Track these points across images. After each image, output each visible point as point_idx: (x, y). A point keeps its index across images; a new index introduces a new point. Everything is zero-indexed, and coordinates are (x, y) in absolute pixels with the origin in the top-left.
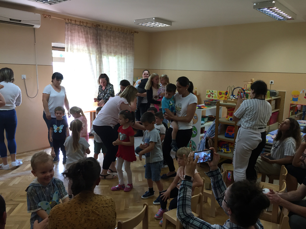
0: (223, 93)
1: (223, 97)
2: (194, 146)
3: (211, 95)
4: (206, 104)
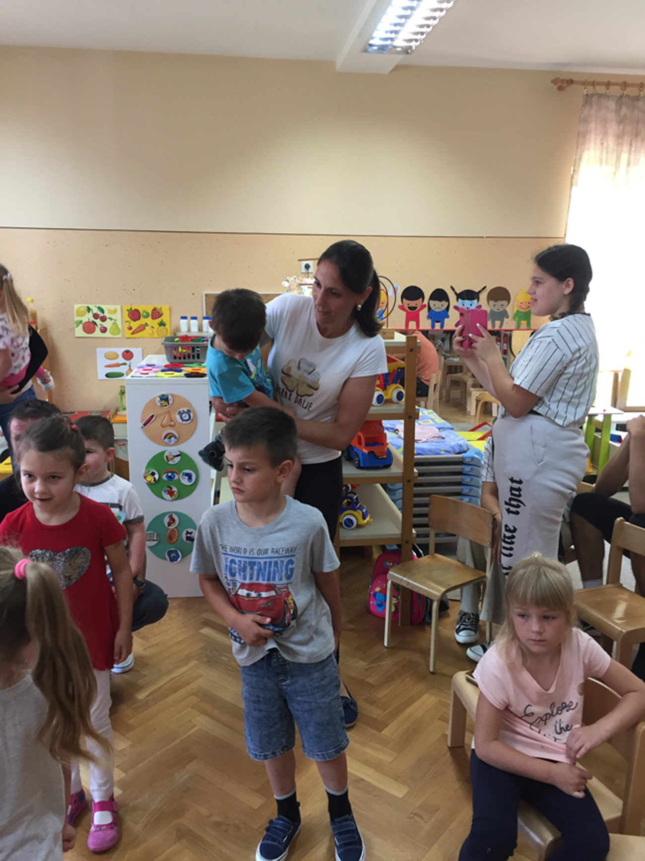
0: (144, 311)
1: (147, 328)
2: (190, 530)
3: (95, 324)
4: (175, 358)
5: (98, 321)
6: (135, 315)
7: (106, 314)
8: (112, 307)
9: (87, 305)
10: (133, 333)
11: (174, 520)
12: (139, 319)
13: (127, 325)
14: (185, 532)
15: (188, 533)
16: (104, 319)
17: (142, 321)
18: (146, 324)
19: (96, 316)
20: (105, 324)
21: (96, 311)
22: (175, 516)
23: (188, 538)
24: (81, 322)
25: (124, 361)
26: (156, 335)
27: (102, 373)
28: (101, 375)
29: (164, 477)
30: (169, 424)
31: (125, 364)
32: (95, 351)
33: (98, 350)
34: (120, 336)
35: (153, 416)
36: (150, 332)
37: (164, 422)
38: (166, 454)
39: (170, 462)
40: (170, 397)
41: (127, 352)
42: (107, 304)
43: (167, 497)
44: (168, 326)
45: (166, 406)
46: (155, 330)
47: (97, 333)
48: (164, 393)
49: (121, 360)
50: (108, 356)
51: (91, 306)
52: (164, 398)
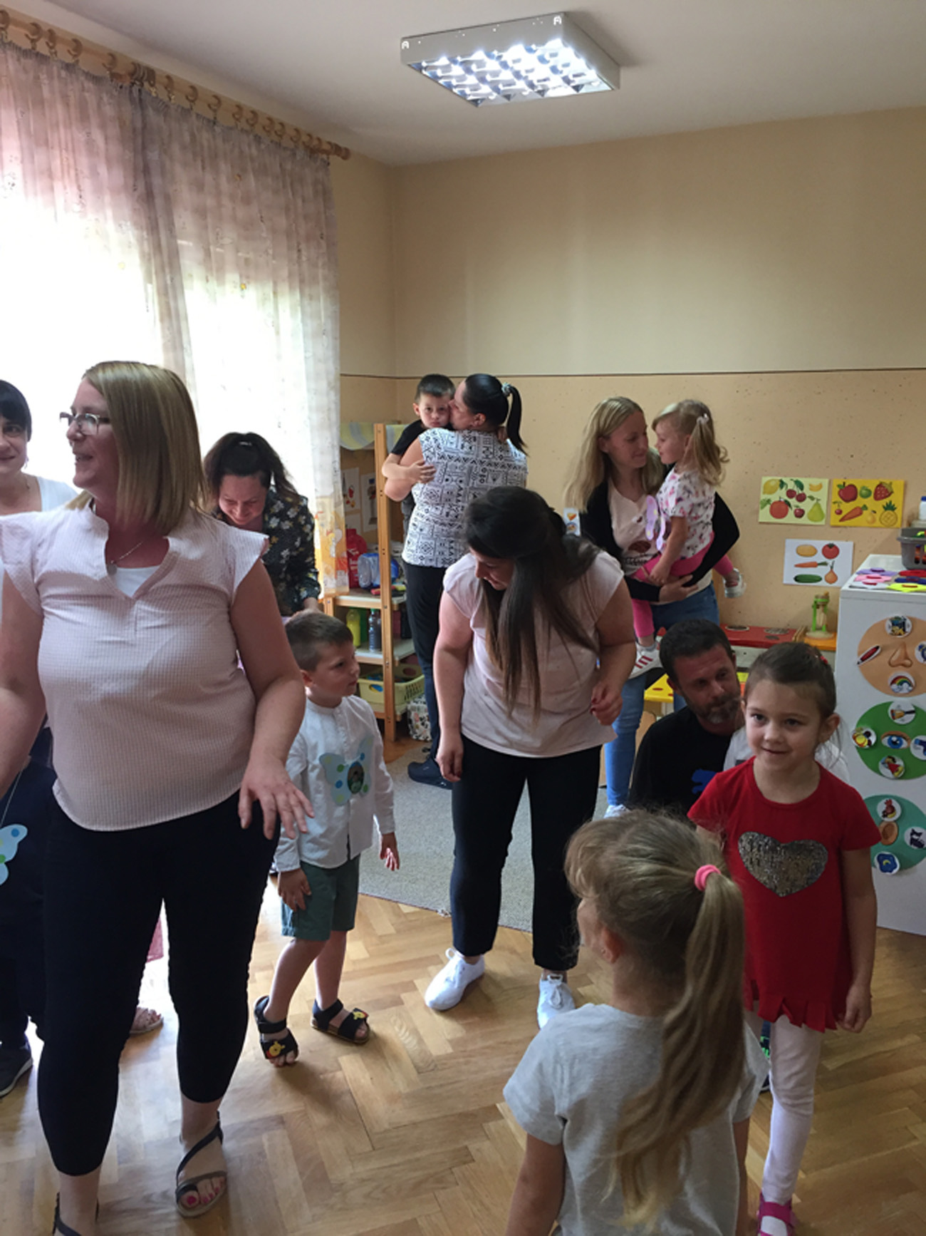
0: (864, 488)
1: (865, 512)
2: (918, 830)
3: (788, 504)
4: (917, 561)
5: (793, 501)
6: (848, 493)
7: (807, 491)
8: (815, 481)
9: (780, 478)
10: (842, 520)
11: (893, 810)
12: (854, 498)
13: (835, 507)
14: (909, 831)
15: (913, 833)
16: (801, 498)
17: (859, 502)
18: (865, 507)
19: (791, 494)
20: (802, 505)
21: (791, 486)
22: (895, 804)
23: (913, 841)
24: (769, 501)
25: (824, 559)
26: (878, 523)
27: (789, 574)
28: (788, 578)
29: (885, 741)
30: (902, 662)
31: (825, 564)
32: (784, 542)
33: (788, 542)
34: (823, 523)
35: (877, 648)
36: (870, 518)
37: (894, 659)
38: (892, 707)
39: (897, 721)
40: (908, 622)
41: (831, 546)
42: (809, 476)
43: (887, 772)
44: (898, 512)
45: (900, 634)
46: (877, 516)
47: (790, 517)
48: (899, 615)
49: (820, 558)
50: (800, 552)
51: (785, 480)
52: (899, 623)
